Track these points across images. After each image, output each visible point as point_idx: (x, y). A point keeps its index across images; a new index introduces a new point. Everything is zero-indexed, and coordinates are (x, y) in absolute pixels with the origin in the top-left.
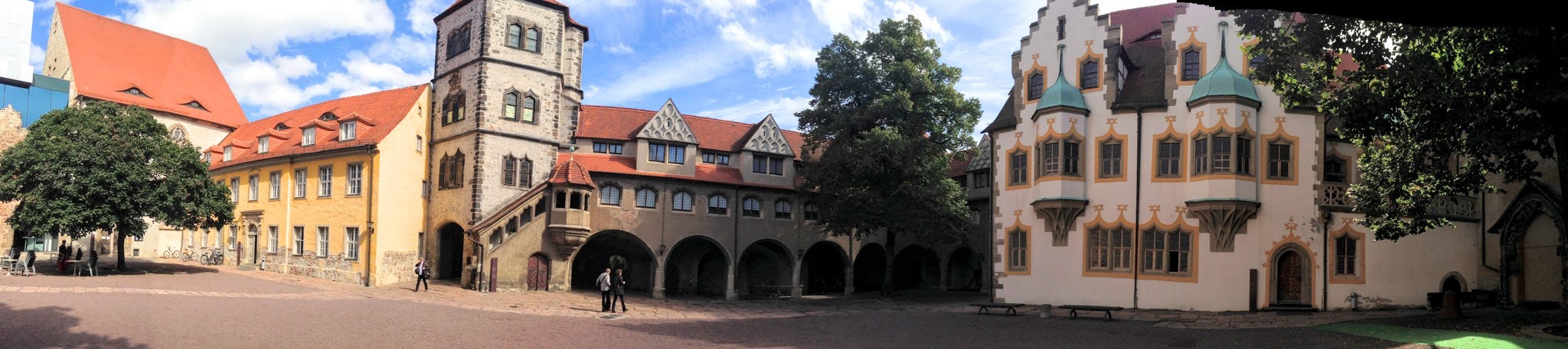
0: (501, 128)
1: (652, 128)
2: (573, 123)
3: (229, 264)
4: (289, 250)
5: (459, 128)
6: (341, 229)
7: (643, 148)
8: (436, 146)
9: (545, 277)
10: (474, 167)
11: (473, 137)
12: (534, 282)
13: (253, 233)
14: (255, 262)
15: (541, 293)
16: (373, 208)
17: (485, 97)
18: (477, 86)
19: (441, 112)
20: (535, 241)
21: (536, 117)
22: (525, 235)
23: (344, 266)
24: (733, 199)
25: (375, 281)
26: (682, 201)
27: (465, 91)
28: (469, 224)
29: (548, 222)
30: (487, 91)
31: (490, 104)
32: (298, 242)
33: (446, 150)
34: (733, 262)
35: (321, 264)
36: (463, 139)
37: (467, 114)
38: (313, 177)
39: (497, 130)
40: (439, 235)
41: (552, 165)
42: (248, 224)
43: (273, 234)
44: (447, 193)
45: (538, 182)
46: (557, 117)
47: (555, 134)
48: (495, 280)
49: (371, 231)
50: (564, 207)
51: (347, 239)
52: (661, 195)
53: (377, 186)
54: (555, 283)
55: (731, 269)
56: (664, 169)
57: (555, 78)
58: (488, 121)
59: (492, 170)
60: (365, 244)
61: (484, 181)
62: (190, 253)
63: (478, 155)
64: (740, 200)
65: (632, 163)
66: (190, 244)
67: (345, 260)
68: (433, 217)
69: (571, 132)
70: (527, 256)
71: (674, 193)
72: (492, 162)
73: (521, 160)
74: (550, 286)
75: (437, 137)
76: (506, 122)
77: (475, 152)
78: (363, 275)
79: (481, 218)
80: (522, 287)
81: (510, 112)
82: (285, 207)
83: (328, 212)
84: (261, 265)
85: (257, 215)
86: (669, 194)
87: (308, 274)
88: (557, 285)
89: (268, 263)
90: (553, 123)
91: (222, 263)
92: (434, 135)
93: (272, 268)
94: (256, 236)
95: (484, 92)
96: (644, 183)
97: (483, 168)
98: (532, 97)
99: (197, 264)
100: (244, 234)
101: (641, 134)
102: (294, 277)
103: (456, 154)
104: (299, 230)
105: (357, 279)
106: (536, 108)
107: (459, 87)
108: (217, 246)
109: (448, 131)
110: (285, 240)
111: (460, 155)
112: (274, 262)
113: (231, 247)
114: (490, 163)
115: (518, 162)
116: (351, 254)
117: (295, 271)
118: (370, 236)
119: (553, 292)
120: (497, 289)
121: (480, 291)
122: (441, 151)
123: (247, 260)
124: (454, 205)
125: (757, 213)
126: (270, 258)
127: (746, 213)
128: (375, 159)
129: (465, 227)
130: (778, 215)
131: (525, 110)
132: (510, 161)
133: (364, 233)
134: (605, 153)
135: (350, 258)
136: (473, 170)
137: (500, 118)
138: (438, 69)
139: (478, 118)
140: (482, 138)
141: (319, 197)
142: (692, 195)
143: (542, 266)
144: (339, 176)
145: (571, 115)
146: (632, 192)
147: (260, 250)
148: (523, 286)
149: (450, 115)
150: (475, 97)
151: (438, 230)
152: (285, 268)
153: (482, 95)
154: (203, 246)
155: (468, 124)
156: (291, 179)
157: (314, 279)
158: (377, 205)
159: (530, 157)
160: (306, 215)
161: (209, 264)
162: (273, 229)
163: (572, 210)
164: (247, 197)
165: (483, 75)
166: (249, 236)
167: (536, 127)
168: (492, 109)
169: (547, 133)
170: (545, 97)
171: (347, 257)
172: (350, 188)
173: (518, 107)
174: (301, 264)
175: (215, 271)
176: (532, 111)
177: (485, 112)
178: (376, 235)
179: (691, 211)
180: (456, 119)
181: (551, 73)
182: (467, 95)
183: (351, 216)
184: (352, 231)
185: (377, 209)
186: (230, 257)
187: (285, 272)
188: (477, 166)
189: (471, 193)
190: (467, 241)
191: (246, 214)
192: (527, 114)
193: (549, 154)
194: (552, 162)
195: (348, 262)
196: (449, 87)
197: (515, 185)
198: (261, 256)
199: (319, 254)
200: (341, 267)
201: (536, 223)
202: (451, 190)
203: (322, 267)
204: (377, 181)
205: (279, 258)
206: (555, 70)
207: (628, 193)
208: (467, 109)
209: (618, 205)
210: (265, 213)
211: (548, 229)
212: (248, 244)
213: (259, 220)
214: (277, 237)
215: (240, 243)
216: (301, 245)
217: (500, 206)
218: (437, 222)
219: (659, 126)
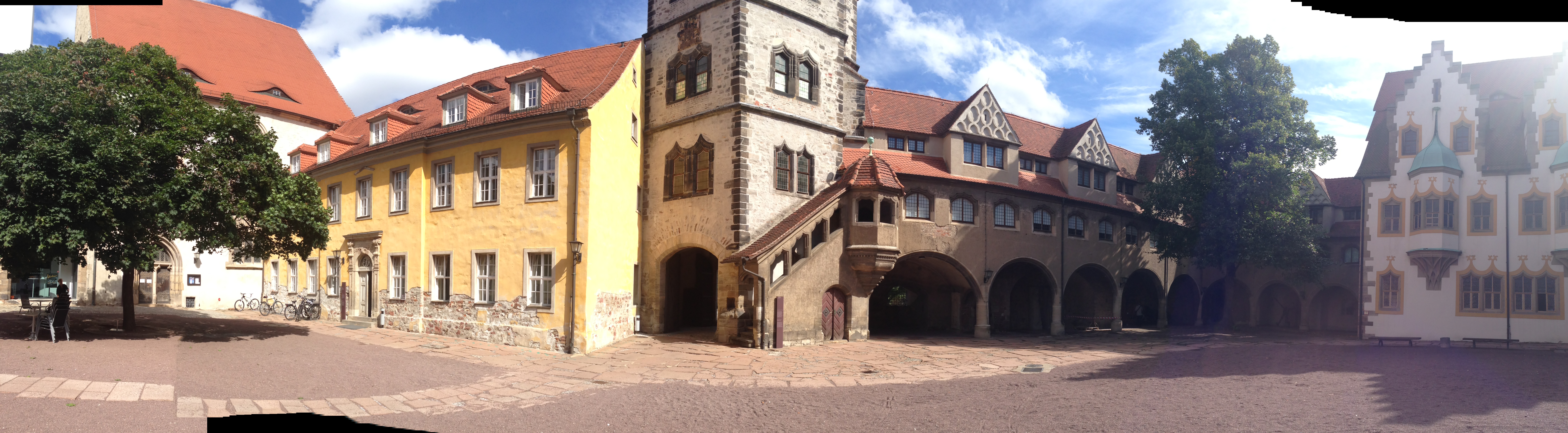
0: (770, 104)
1: (967, 120)
2: (859, 106)
3: (329, 319)
4: (425, 293)
5: (699, 105)
6: (520, 257)
7: (957, 146)
8: (656, 135)
9: (842, 321)
10: (734, 162)
11: (728, 117)
12: (829, 328)
13: (366, 269)
14: (370, 315)
15: (839, 343)
16: (580, 220)
17: (746, 55)
18: (731, 37)
19: (665, 83)
20: (832, 270)
21: (814, 93)
22: (818, 261)
23: (526, 319)
24: (1059, 216)
25: (584, 344)
26: (1004, 215)
27: (710, 47)
28: (729, 247)
29: (846, 242)
30: (748, 46)
31: (752, 67)
32: (440, 281)
33: (677, 139)
34: (1059, 290)
35: (481, 315)
36: (708, 121)
37: (715, 83)
38: (464, 171)
39: (765, 108)
40: (665, 268)
41: (837, 164)
42: (358, 255)
43: (396, 268)
44: (681, 206)
45: (822, 187)
46: (841, 96)
47: (840, 120)
48: (782, 329)
49: (575, 257)
50: (870, 218)
51: (529, 273)
52: (981, 205)
53: (588, 181)
54: (857, 327)
55: (1057, 298)
56: (981, 174)
57: (838, 40)
58: (751, 92)
59: (761, 168)
60: (565, 281)
61: (750, 183)
62: (271, 303)
63: (738, 144)
64: (1066, 217)
65: (944, 166)
66: (275, 290)
67: (528, 308)
68: (653, 242)
69: (857, 119)
70: (823, 291)
71: (996, 205)
72: (760, 155)
73: (798, 154)
74: (851, 333)
75: (658, 120)
76: (777, 96)
77: (734, 139)
78: (561, 334)
79: (748, 239)
80: (816, 337)
81: (780, 82)
82: (417, 222)
83: (494, 227)
84: (379, 319)
85: (369, 240)
86: (990, 205)
87: (458, 333)
88: (859, 331)
89: (389, 316)
90: (837, 104)
91: (318, 317)
92: (652, 119)
93: (396, 324)
94: (370, 273)
95: (744, 48)
96: (960, 190)
97: (748, 163)
98: (809, 63)
99: (279, 320)
100: (350, 269)
101: (955, 127)
102: (437, 341)
103: (697, 144)
104: (442, 261)
105: (550, 341)
106: (813, 80)
107: (698, 41)
108: (310, 291)
109: (678, 111)
110: (419, 278)
111: (703, 146)
112: (401, 313)
113: (331, 292)
114: (758, 157)
115: (795, 155)
116: (536, 298)
117: (436, 329)
118: (573, 266)
119: (855, 340)
120: (785, 343)
121: (762, 348)
122: (664, 144)
123: (357, 311)
124: (697, 220)
125: (1079, 234)
126: (393, 307)
127: (1072, 232)
128: (582, 136)
129: (720, 253)
130: (1102, 236)
131: (801, 81)
132: (783, 153)
133: (562, 263)
134: (903, 150)
135: (535, 304)
136: (732, 166)
137: (768, 90)
138: (655, 18)
139: (736, 87)
140: (745, 118)
141: (477, 205)
142: (1016, 208)
143: (838, 305)
144: (511, 167)
145: (855, 96)
146: (947, 202)
147: (379, 297)
148: (818, 335)
149: (681, 88)
150: (730, 55)
151: (662, 263)
152: (420, 322)
153: (741, 51)
154: (291, 290)
155: (719, 97)
156: (426, 177)
157: (470, 342)
158: (586, 213)
159: (810, 151)
160: (454, 234)
161: (297, 320)
162: (398, 261)
163: (883, 224)
164: (353, 212)
165: (741, 20)
166: (359, 272)
167: (816, 108)
168: (756, 75)
169: (830, 118)
170: (825, 66)
171: (529, 303)
172: (532, 188)
173: (790, 75)
174: (447, 317)
175: (304, 332)
176: (807, 84)
177: (747, 80)
178: (585, 265)
179: (1014, 227)
180: (692, 91)
181: (831, 32)
182: (714, 52)
183: (537, 233)
184: (540, 260)
185: (586, 221)
186: (330, 306)
187: (421, 329)
188: (739, 160)
189: (728, 202)
190: (725, 274)
191: (353, 239)
192: (803, 88)
193: (833, 149)
194: (837, 158)
195: (533, 313)
196: (677, 42)
197: (791, 190)
198: (380, 305)
199: (477, 300)
200: (521, 322)
201: (832, 244)
202: (688, 199)
203: (484, 318)
204: (587, 173)
205: (409, 307)
206: (837, 28)
207: (942, 204)
208: (714, 74)
209: (929, 219)
210: (384, 236)
211: (846, 250)
212: (357, 286)
213: (373, 248)
214: (404, 273)
215: (344, 284)
216: (445, 285)
217: (772, 221)
218: (662, 248)
219: (975, 120)
